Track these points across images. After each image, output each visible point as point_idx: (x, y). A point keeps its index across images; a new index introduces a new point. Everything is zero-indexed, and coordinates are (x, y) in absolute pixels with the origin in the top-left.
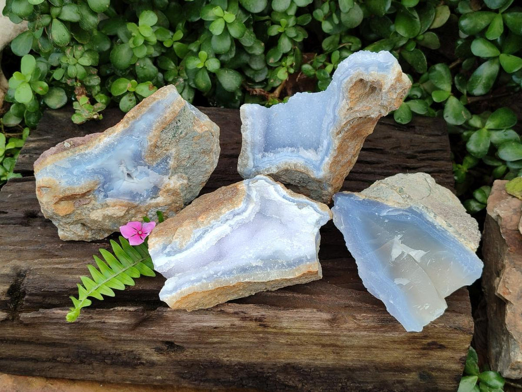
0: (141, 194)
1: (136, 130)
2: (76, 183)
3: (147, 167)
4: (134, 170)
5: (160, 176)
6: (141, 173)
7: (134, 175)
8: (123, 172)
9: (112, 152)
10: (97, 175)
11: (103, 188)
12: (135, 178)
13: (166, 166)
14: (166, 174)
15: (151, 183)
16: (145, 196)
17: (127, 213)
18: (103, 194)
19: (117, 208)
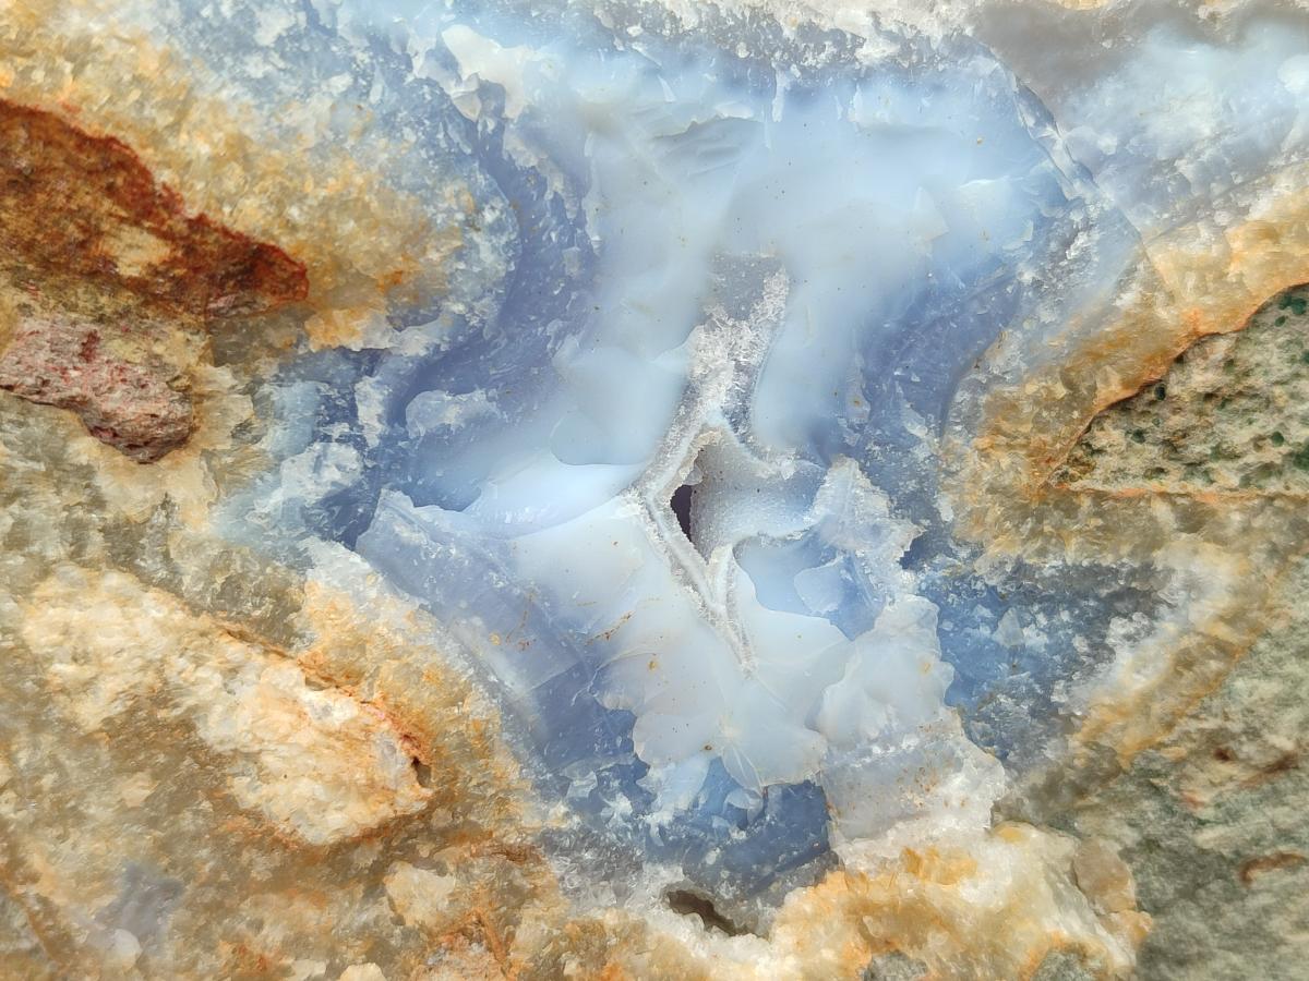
0: (641, 769)
1: (1108, 95)
2: (256, 68)
3: (901, 535)
4: (787, 467)
5: (945, 714)
6: (814, 549)
7: (742, 520)
8: (689, 393)
9: (778, 106)
10: (481, 179)
11: (396, 413)
12: (722, 556)
13: (1073, 663)
14: (1005, 745)
15: (813, 725)
16: (659, 817)
17: (365, 858)
18: (341, 465)
19: (343, 710)
